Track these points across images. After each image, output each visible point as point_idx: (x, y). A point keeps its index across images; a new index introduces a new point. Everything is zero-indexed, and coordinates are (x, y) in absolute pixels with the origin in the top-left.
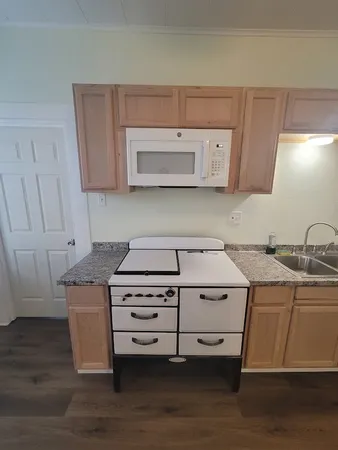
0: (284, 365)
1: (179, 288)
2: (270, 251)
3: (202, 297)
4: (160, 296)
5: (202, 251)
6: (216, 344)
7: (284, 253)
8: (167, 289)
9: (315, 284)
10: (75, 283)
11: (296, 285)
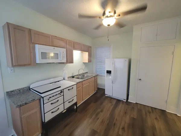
0: (83, 100)
1: (63, 90)
2: (73, 77)
3: (69, 90)
4: (59, 94)
5: (59, 81)
6: (72, 101)
7: (76, 77)
8: (60, 91)
9: (85, 80)
10: (26, 104)
11: (82, 81)
